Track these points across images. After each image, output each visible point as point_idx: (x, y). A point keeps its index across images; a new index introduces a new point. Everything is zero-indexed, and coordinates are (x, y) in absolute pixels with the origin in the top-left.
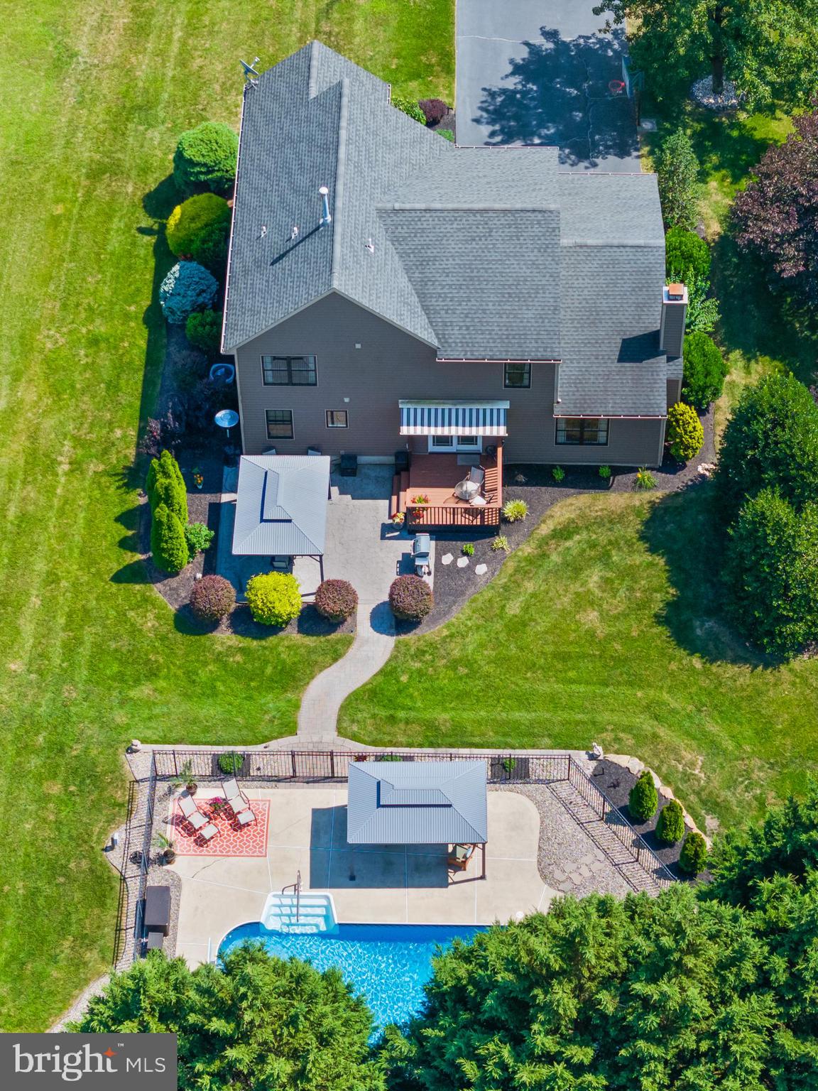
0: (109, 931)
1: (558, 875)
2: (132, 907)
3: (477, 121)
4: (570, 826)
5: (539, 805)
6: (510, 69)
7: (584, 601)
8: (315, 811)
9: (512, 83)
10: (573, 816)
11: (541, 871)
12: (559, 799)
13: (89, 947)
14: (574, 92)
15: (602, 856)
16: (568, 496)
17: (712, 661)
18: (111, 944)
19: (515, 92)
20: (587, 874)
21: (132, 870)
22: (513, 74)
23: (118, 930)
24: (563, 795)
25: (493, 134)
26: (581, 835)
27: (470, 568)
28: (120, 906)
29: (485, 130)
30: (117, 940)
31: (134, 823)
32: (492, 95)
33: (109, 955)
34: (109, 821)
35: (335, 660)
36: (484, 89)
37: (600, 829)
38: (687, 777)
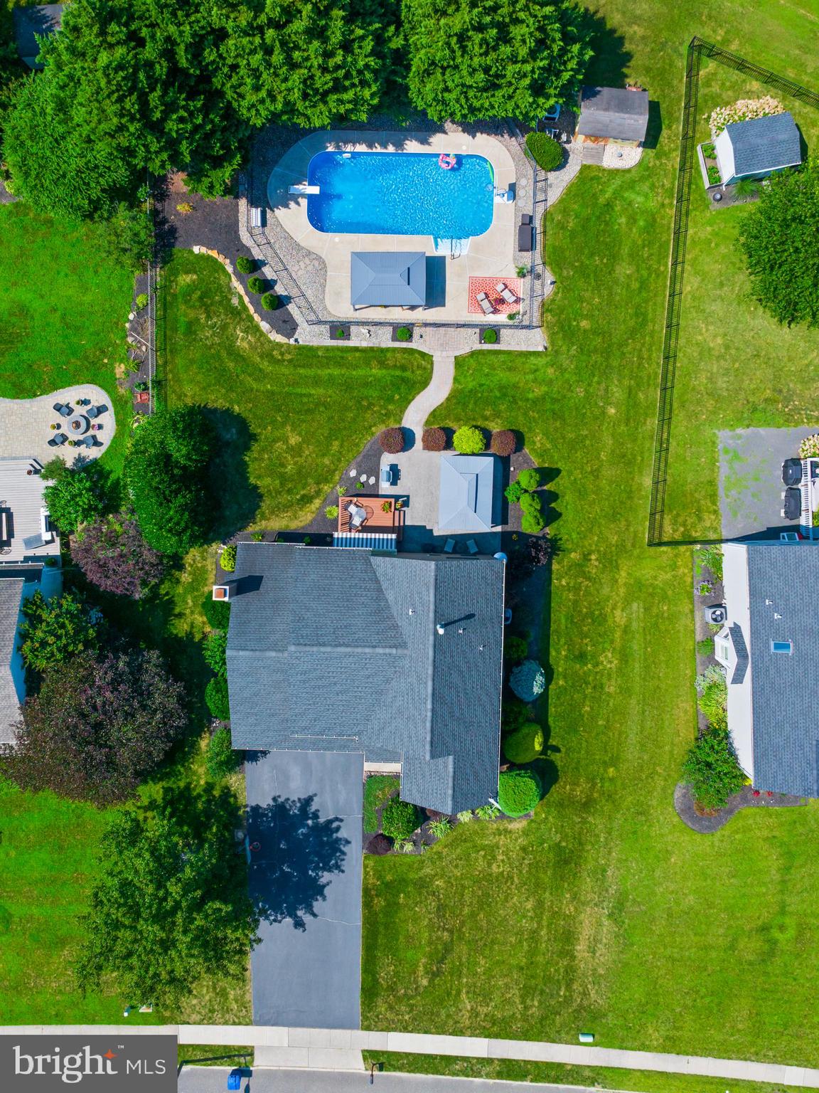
0: (550, 232)
1: (316, 263)
2: (538, 247)
3: (348, 842)
4: (309, 294)
5: (325, 308)
6: (326, 891)
7: (296, 451)
8: (444, 305)
9: (325, 877)
10: (307, 301)
11: (325, 267)
12: (315, 313)
13: (559, 222)
14: (286, 869)
15: (293, 274)
16: (303, 528)
17: (228, 409)
18: (548, 223)
19: (324, 869)
20: (301, 263)
21: (539, 269)
22: (324, 886)
23: (544, 232)
24: (312, 314)
25: (338, 829)
26: (303, 288)
27: (359, 474)
28: (544, 247)
29: (342, 834)
30: (545, 226)
31: (540, 299)
32: (338, 867)
33: (548, 216)
34: (553, 300)
35: (435, 410)
36: (343, 871)
37: (294, 292)
38: (246, 331)
